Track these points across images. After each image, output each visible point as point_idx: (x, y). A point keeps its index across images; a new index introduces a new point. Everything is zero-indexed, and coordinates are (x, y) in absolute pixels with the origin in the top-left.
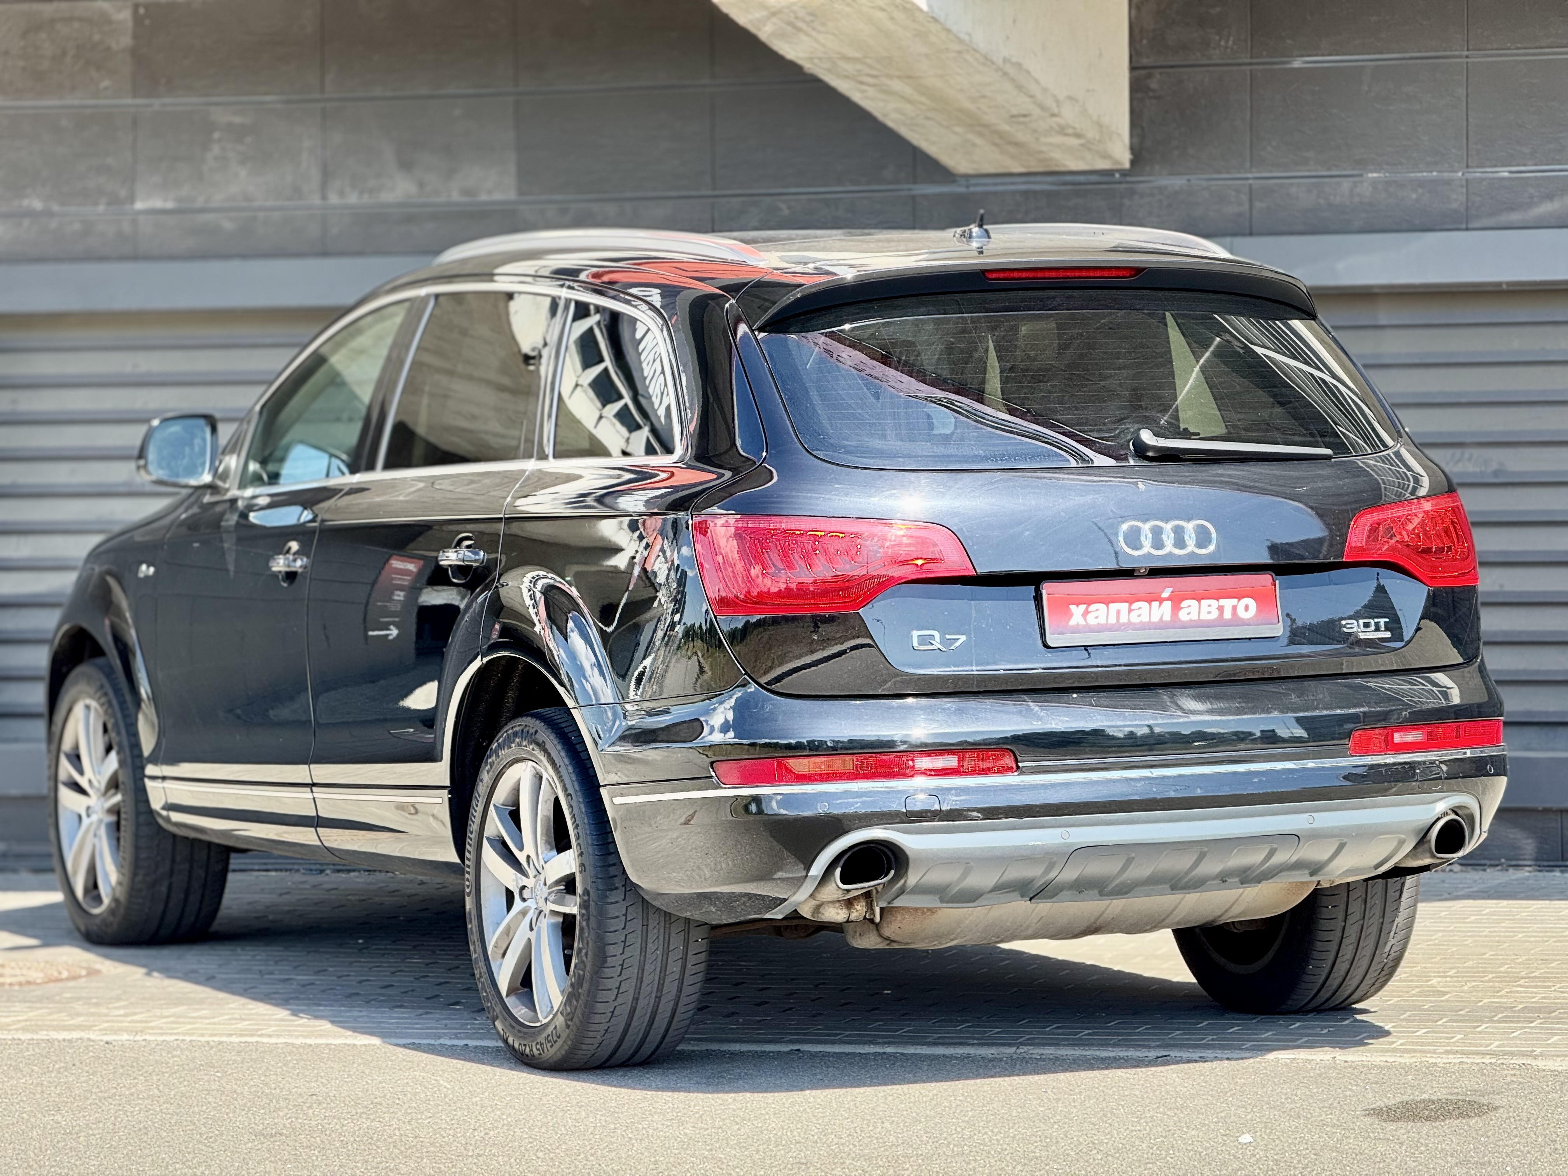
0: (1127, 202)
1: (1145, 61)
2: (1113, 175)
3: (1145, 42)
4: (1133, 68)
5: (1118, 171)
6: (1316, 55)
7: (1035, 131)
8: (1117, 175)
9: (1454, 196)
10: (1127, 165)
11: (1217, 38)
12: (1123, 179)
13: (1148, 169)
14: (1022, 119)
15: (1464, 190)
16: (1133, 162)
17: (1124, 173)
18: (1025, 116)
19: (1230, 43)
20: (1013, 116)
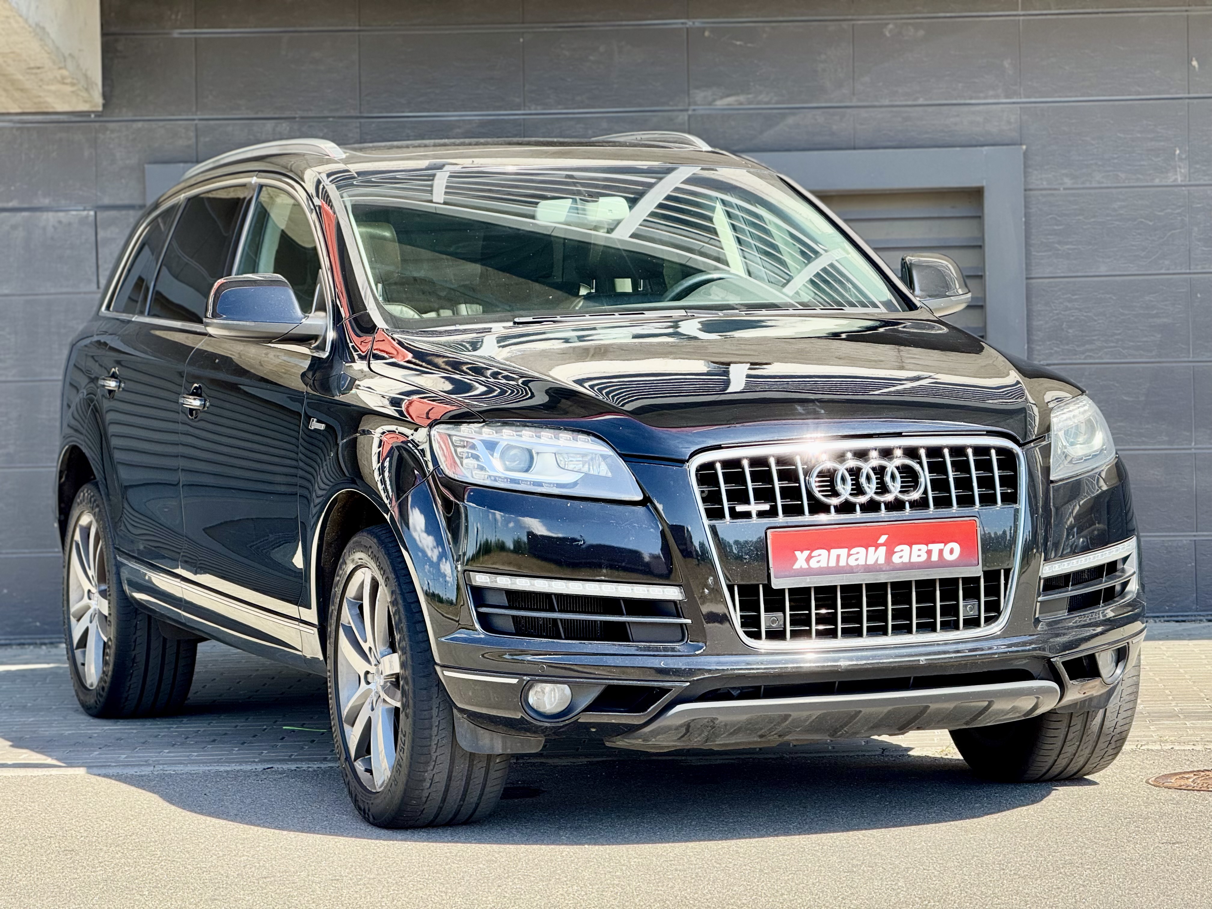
0: (101, 136)
1: (113, 29)
2: (90, 116)
3: (113, 15)
4: (104, 34)
5: (93, 112)
6: (246, 27)
7: (41, 80)
8: (93, 116)
9: (350, 135)
10: (100, 109)
11: (169, 13)
12: (97, 119)
13: (117, 111)
14: (35, 71)
15: (358, 130)
16: (104, 106)
17: (98, 114)
18: (39, 68)
19: (179, 17)
20: (30, 68)
